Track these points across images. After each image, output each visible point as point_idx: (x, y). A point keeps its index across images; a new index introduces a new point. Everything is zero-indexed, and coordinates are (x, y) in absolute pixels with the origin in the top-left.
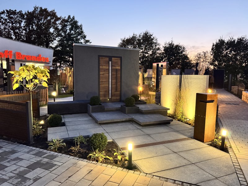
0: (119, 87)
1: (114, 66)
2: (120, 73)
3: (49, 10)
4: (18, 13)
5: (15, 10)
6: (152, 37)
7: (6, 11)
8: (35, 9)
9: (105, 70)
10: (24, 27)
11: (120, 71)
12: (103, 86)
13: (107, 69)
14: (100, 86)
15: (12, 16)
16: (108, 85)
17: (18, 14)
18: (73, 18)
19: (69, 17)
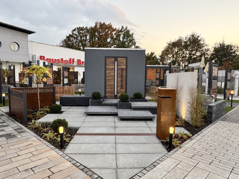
0: (125, 85)
1: (120, 66)
2: (125, 72)
3: (107, 23)
4: (85, 28)
5: (83, 27)
6: (199, 38)
7: (76, 29)
8: (96, 24)
9: (111, 69)
10: (89, 39)
11: (125, 70)
12: (109, 83)
13: (113, 69)
14: (107, 83)
15: (81, 32)
16: (113, 83)
17: (85, 30)
18: (126, 28)
19: (123, 27)
